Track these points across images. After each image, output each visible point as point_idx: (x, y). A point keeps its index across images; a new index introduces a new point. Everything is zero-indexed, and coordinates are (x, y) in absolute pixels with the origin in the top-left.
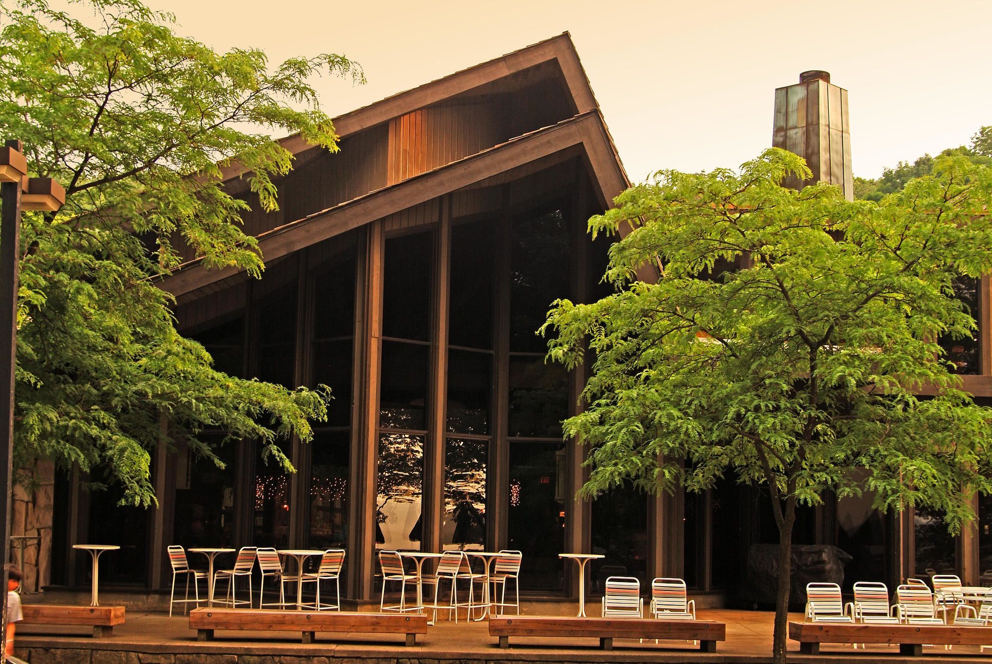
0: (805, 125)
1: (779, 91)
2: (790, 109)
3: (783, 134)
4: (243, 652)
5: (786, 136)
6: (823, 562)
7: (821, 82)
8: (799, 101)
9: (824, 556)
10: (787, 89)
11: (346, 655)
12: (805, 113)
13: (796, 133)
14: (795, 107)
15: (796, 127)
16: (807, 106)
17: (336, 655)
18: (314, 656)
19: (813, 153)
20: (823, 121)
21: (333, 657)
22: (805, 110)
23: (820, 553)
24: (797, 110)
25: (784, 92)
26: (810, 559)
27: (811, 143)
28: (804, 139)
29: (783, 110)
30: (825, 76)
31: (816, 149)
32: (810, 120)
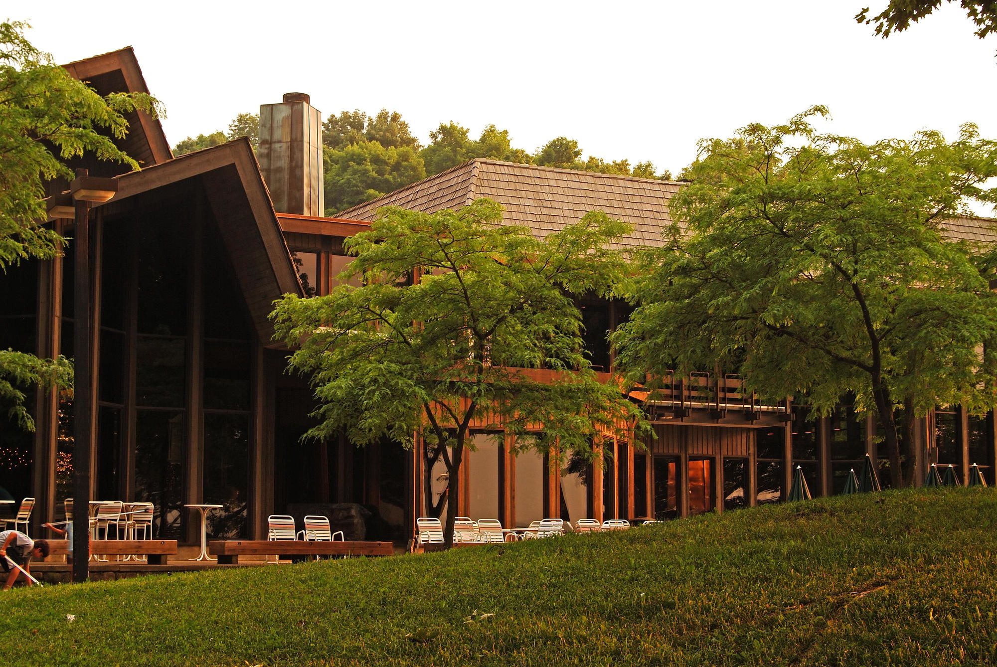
0: (289, 140)
1: (265, 107)
2: (275, 125)
3: (267, 146)
4: (47, 570)
5: (270, 149)
6: (352, 517)
7: (304, 103)
8: (283, 118)
9: (353, 512)
10: (272, 106)
11: (128, 570)
12: (289, 129)
13: (281, 147)
14: (280, 124)
15: (280, 142)
16: (292, 125)
17: (122, 570)
18: (104, 572)
19: (296, 166)
20: (306, 139)
21: (119, 572)
22: (290, 127)
23: (349, 509)
24: (282, 126)
25: (269, 109)
26: (341, 514)
27: (295, 157)
28: (288, 153)
29: (268, 125)
30: (305, 98)
31: (300, 164)
32: (294, 137)
